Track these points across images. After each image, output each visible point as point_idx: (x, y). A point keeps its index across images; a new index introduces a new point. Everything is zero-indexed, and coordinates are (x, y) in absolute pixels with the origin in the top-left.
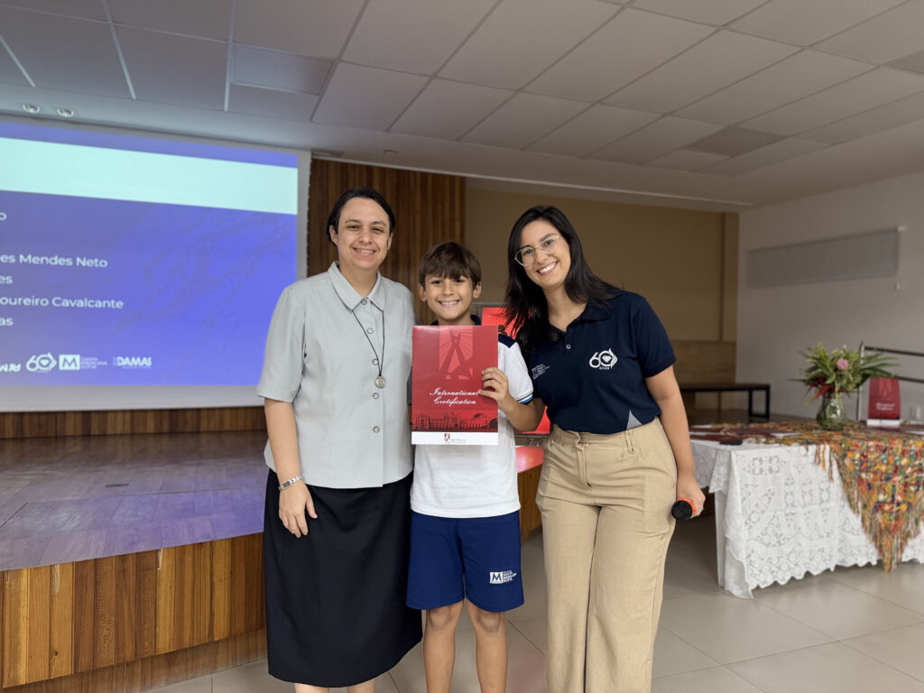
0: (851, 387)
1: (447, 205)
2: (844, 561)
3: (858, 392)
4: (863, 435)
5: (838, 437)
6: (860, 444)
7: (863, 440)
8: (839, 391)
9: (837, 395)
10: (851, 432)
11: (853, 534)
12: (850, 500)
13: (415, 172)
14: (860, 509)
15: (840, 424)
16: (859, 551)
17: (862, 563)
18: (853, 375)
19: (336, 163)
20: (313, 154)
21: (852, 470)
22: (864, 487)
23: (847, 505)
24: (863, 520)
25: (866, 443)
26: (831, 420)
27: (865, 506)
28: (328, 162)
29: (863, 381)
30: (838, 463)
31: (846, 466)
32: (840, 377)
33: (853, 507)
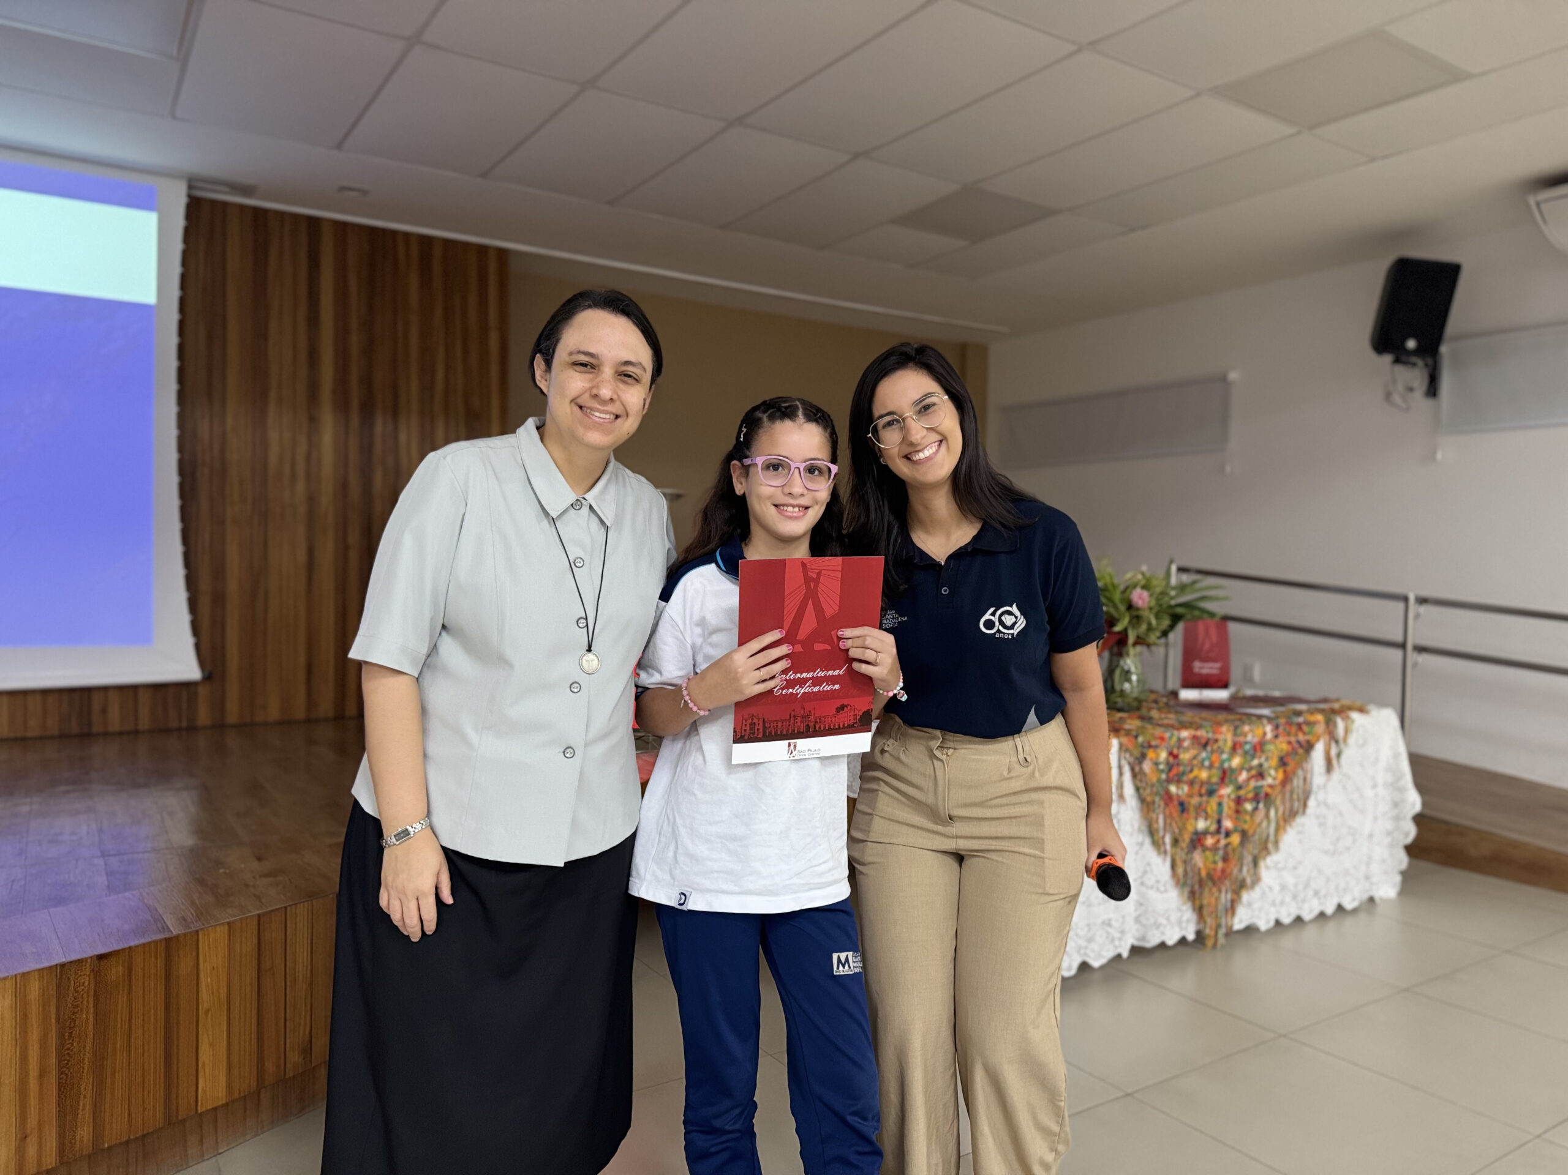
0: (1153, 638)
1: (473, 300)
2: (1143, 938)
3: (1167, 645)
4: (1171, 719)
5: (1132, 724)
6: (1167, 735)
7: (1172, 727)
8: (1135, 644)
9: (1132, 651)
10: (1155, 714)
11: (1158, 890)
12: (1152, 832)
13: (407, 235)
14: (1168, 847)
15: (1136, 699)
16: (1168, 919)
17: (1172, 939)
18: (1157, 617)
19: (242, 208)
20: (190, 187)
21: (1154, 780)
22: (1174, 808)
23: (1147, 841)
24: (1173, 866)
25: (1176, 733)
26: (1122, 693)
27: (1175, 842)
28: (225, 205)
29: (1172, 627)
30: (1132, 769)
31: (1145, 774)
32: (1136, 619)
33: (1157, 844)
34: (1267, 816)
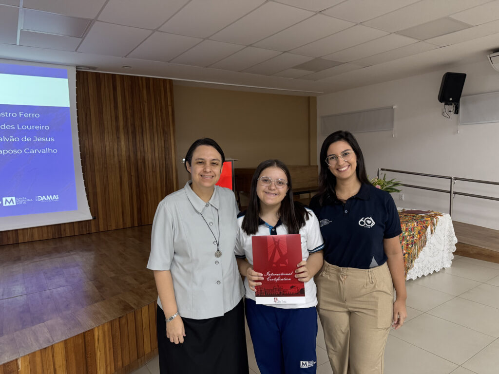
34: (415, 248)
